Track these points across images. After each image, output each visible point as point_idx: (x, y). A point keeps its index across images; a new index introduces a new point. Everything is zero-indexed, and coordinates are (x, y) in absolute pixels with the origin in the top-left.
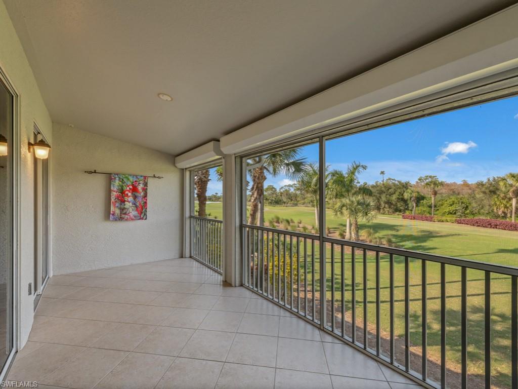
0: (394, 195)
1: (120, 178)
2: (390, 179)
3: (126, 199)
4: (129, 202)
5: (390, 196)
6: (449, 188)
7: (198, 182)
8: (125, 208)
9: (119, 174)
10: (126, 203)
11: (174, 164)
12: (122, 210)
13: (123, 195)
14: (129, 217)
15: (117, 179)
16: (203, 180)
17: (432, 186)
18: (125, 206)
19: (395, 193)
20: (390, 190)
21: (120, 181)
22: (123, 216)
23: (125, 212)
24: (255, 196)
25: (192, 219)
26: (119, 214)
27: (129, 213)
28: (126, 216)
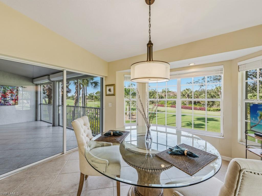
0: (152, 96)
1: (4, 88)
2: (152, 89)
3: (7, 96)
4: (9, 98)
5: (151, 96)
6: (173, 93)
7: (48, 89)
8: (6, 100)
9: (3, 86)
10: (7, 98)
11: (32, 82)
12: (5, 101)
13: (6, 95)
14: (8, 104)
15: (2, 88)
16: (51, 88)
17: (164, 93)
18: (7, 99)
19: (152, 95)
20: (151, 94)
21: (4, 89)
22: (5, 103)
23: (6, 101)
24: (76, 96)
25: (41, 105)
26: (3, 103)
27: (9, 102)
28: (7, 104)
